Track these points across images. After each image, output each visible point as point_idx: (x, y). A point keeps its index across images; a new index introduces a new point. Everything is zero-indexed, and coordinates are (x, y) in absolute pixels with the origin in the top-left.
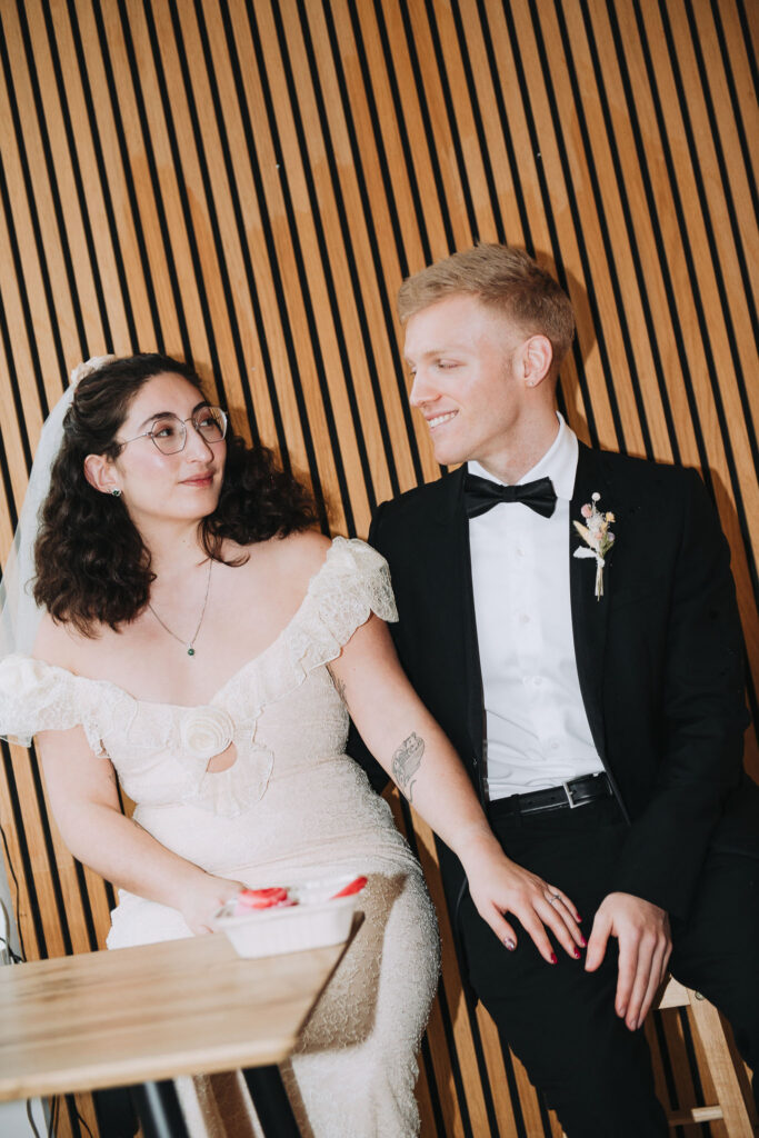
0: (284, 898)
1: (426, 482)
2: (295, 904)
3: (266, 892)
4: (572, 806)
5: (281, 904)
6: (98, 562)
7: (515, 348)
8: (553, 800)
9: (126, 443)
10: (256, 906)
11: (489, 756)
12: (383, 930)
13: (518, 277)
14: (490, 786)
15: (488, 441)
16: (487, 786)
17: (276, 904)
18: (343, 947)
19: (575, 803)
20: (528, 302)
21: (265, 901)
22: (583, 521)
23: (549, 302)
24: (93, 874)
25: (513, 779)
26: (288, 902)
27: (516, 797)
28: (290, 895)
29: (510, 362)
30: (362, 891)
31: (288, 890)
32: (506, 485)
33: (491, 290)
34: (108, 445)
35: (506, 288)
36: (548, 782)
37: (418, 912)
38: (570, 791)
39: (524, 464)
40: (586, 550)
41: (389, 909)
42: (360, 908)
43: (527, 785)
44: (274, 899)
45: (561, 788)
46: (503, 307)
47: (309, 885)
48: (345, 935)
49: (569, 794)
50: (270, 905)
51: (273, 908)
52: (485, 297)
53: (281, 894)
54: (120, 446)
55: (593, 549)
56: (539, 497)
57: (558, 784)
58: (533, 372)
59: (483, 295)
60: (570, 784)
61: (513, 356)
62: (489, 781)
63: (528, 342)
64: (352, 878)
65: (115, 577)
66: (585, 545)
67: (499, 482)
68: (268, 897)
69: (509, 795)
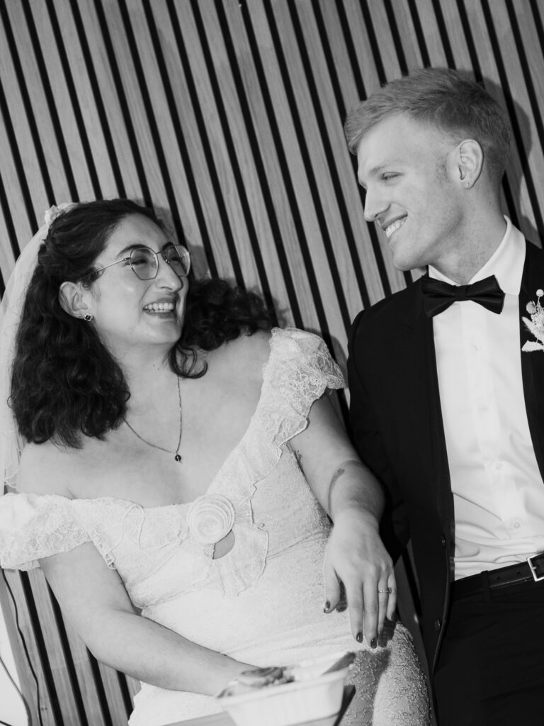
0: (280, 676)
1: (393, 292)
2: (291, 681)
3: (263, 672)
4: (536, 580)
5: (277, 682)
6: (80, 377)
7: (448, 154)
8: (519, 575)
9: (103, 270)
10: (253, 686)
11: (457, 534)
12: (372, 703)
13: (444, 90)
14: (457, 565)
15: (437, 242)
16: (453, 565)
17: (273, 682)
18: (335, 719)
19: (538, 577)
20: (455, 111)
21: (263, 680)
22: (529, 316)
23: (476, 110)
24: (107, 667)
25: (480, 557)
26: (283, 680)
27: (485, 573)
28: (285, 673)
29: (444, 167)
30: (351, 666)
31: (285, 668)
32: (458, 285)
33: (421, 103)
34: (84, 271)
35: (434, 100)
36: (515, 559)
37: (406, 683)
38: (534, 565)
39: (473, 265)
40: (533, 343)
41: (376, 683)
42: (349, 682)
43: (494, 562)
44: (270, 678)
45: (526, 563)
46: (432, 118)
47: (303, 664)
48: (336, 708)
49: (532, 569)
50: (267, 684)
51: (270, 685)
52: (416, 111)
53: (276, 673)
54: (98, 272)
55: (540, 342)
56: (489, 295)
57: (523, 560)
58: (468, 174)
59: (413, 109)
60: (532, 560)
61: (446, 161)
62: (455, 559)
63: (459, 147)
64: (341, 654)
65: (98, 389)
66: (533, 338)
67: (452, 283)
68: (265, 676)
69: (479, 572)
